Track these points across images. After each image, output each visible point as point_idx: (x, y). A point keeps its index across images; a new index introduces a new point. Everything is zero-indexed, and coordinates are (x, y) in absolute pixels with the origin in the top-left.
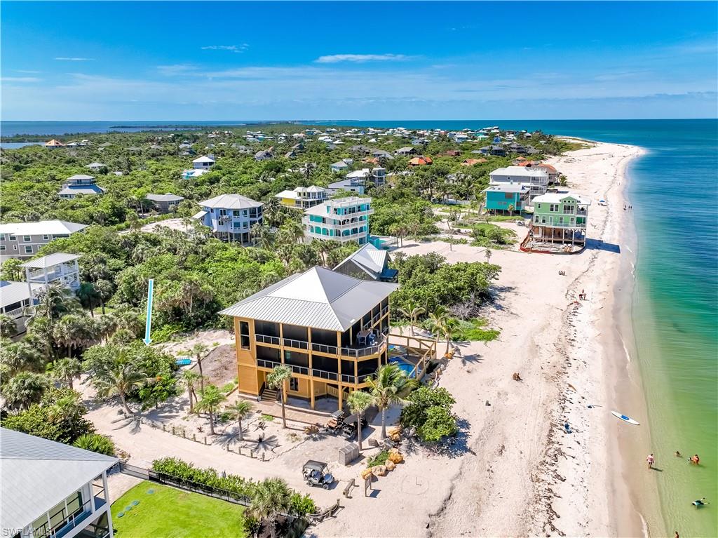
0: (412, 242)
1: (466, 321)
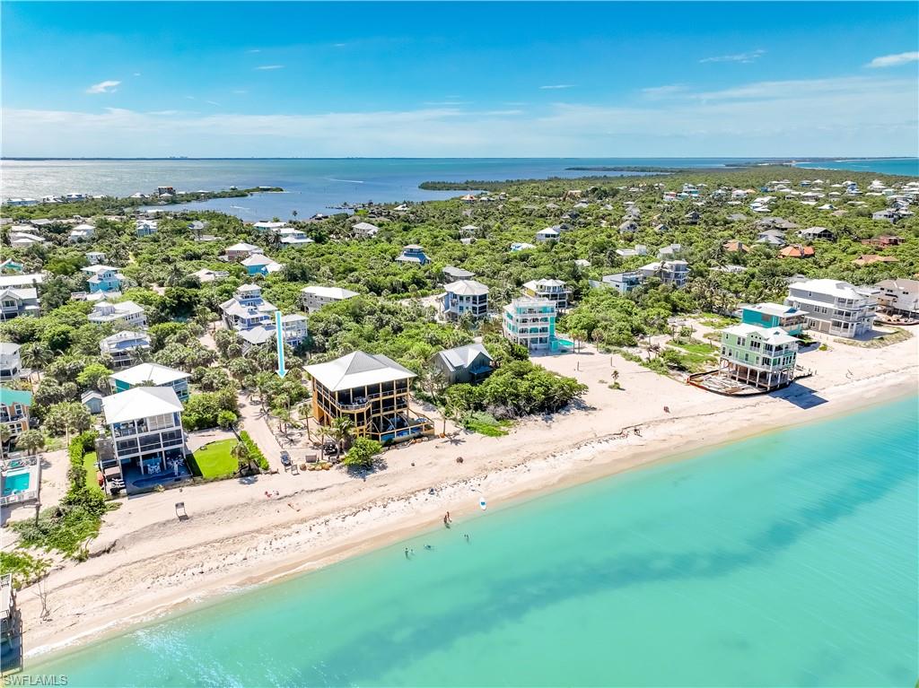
0: (594, 350)
1: (498, 420)
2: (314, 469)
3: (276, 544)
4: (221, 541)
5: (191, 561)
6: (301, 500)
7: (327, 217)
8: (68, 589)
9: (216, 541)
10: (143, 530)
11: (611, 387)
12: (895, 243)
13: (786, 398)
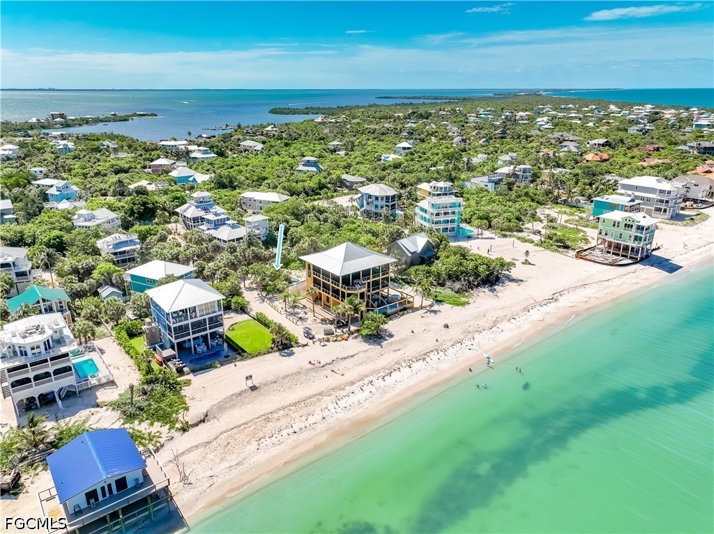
0: (493, 236)
1: (456, 292)
2: (336, 340)
3: (342, 403)
4: (295, 404)
5: (279, 424)
6: (340, 366)
7: (214, 137)
8: (188, 455)
9: (290, 405)
10: (225, 400)
11: (523, 263)
12: (658, 149)
13: (652, 266)
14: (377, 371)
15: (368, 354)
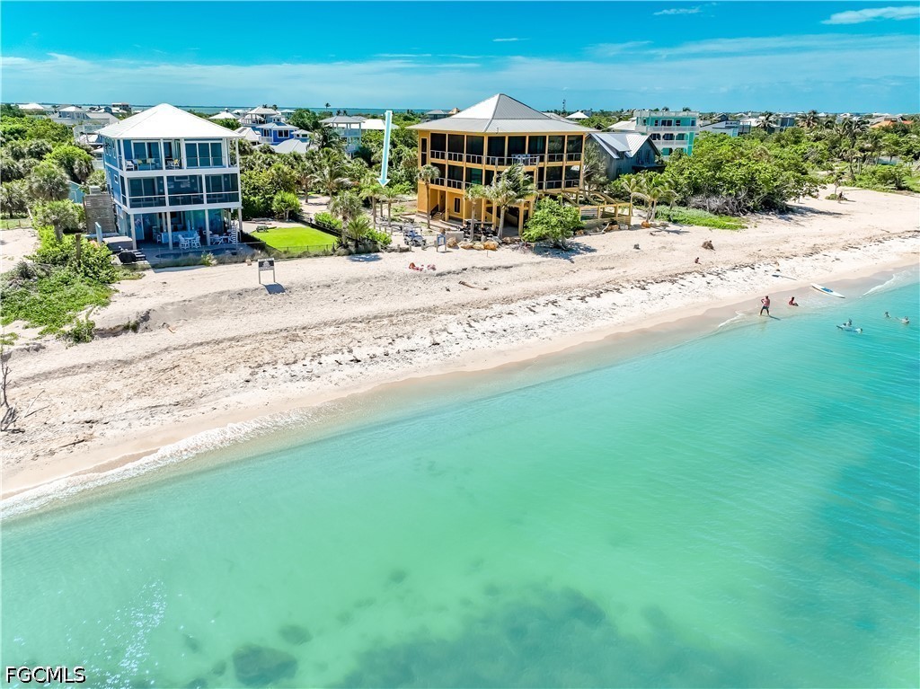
2: (472, 248)
5: (319, 345)
6: (479, 278)
8: (56, 380)
9: (354, 321)
14: (568, 289)
15: (542, 268)
